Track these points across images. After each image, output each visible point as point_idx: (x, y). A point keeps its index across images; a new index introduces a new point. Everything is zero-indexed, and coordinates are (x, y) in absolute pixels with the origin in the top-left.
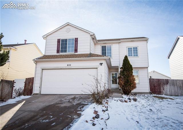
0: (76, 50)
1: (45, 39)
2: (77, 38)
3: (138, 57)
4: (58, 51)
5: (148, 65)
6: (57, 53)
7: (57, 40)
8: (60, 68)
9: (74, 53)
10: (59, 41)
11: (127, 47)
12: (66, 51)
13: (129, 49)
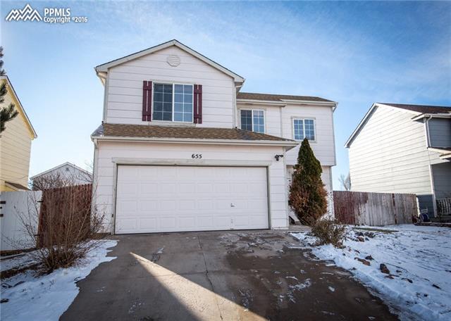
0: (198, 117)
1: (100, 74)
2: (200, 86)
3: (315, 142)
4: (146, 116)
5: (335, 162)
6: (144, 120)
7: (142, 85)
8: (173, 164)
9: (193, 125)
10: (147, 86)
11: (292, 118)
12: (168, 117)
13: (296, 122)
